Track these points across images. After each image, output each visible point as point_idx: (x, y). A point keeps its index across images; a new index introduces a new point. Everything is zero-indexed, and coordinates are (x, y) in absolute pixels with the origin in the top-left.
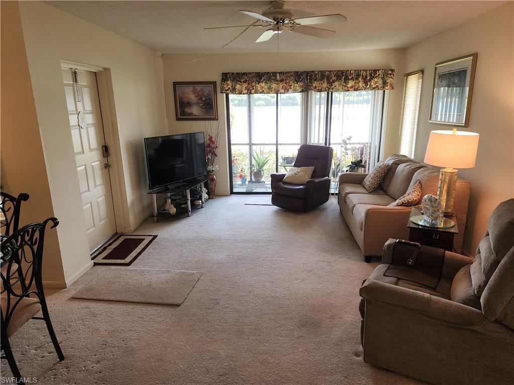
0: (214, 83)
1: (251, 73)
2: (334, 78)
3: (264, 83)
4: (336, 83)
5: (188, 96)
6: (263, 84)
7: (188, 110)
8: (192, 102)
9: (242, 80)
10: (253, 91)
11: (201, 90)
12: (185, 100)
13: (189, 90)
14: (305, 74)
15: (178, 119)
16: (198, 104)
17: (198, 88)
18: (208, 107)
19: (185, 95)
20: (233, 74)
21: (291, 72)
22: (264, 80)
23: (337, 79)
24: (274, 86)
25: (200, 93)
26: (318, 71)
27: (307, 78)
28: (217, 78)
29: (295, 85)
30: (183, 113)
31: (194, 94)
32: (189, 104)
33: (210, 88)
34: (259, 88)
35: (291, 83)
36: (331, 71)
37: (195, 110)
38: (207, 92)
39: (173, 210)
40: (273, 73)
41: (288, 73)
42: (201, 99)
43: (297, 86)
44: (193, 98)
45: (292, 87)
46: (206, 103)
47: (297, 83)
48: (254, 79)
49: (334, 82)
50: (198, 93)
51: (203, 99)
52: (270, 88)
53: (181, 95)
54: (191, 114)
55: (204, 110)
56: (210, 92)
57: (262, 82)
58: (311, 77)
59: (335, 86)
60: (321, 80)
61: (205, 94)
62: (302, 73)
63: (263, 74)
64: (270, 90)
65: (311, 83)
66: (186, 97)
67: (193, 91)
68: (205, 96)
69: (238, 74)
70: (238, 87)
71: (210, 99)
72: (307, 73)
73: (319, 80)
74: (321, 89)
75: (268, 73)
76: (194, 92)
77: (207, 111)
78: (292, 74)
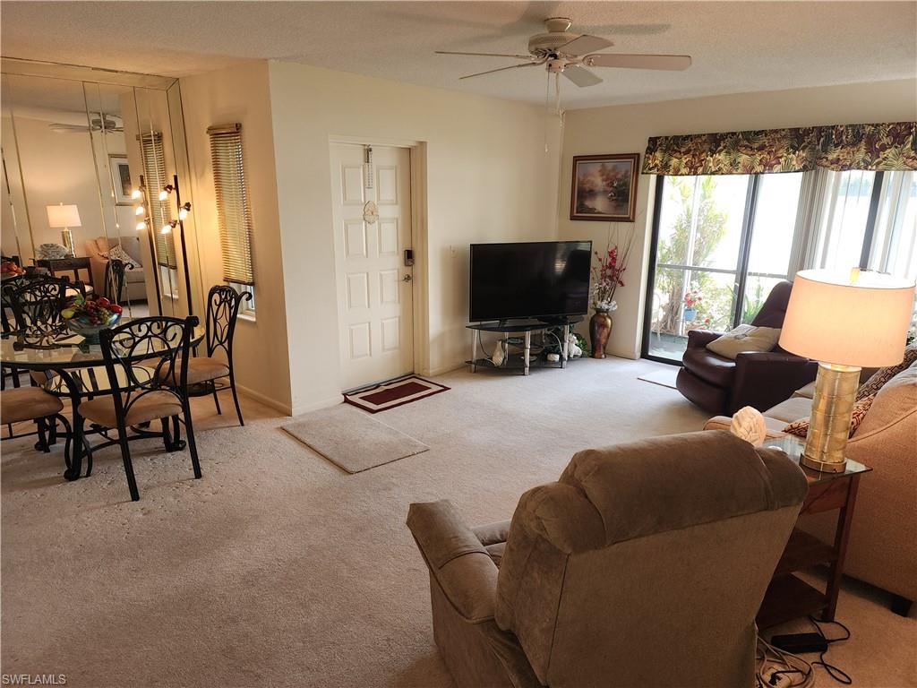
0: (636, 157)
1: (699, 136)
2: (885, 141)
3: (723, 154)
4: (890, 152)
5: (593, 179)
6: (721, 157)
7: (588, 203)
8: (597, 189)
9: (683, 150)
10: (700, 170)
11: (614, 169)
12: (587, 187)
13: (594, 168)
14: (815, 134)
15: (573, 218)
16: (605, 192)
17: (610, 164)
18: (620, 198)
19: (589, 178)
20: (667, 138)
21: (784, 130)
22: (725, 147)
23: (892, 144)
24: (743, 158)
25: (612, 174)
26: (847, 127)
27: (819, 141)
28: (640, 147)
29: (790, 156)
30: (582, 208)
31: (602, 175)
32: (592, 193)
33: (627, 166)
34: (711, 164)
35: (782, 152)
36: (877, 125)
37: (600, 204)
38: (623, 173)
39: (498, 359)
40: (743, 133)
41: (776, 131)
42: (611, 184)
43: (795, 159)
44: (599, 182)
45: (782, 160)
46: (618, 192)
47: (794, 153)
48: (706, 147)
49: (883, 148)
50: (608, 175)
51: (615, 185)
52: (734, 164)
53: (581, 178)
54: (592, 210)
55: (613, 203)
56: (627, 172)
57: (720, 152)
58: (828, 137)
59: (884, 159)
60: (854, 145)
61: (619, 176)
62: (807, 132)
63: (723, 137)
64: (733, 168)
65: (826, 151)
66: (589, 181)
67: (600, 171)
68: (619, 180)
69: (676, 138)
70: (674, 162)
71: (626, 184)
72: (820, 130)
73: (848, 145)
74: (850, 165)
75: (734, 134)
76: (602, 172)
77: (618, 206)
78: (783, 133)
